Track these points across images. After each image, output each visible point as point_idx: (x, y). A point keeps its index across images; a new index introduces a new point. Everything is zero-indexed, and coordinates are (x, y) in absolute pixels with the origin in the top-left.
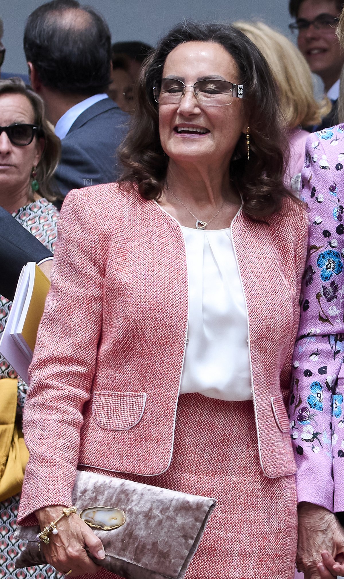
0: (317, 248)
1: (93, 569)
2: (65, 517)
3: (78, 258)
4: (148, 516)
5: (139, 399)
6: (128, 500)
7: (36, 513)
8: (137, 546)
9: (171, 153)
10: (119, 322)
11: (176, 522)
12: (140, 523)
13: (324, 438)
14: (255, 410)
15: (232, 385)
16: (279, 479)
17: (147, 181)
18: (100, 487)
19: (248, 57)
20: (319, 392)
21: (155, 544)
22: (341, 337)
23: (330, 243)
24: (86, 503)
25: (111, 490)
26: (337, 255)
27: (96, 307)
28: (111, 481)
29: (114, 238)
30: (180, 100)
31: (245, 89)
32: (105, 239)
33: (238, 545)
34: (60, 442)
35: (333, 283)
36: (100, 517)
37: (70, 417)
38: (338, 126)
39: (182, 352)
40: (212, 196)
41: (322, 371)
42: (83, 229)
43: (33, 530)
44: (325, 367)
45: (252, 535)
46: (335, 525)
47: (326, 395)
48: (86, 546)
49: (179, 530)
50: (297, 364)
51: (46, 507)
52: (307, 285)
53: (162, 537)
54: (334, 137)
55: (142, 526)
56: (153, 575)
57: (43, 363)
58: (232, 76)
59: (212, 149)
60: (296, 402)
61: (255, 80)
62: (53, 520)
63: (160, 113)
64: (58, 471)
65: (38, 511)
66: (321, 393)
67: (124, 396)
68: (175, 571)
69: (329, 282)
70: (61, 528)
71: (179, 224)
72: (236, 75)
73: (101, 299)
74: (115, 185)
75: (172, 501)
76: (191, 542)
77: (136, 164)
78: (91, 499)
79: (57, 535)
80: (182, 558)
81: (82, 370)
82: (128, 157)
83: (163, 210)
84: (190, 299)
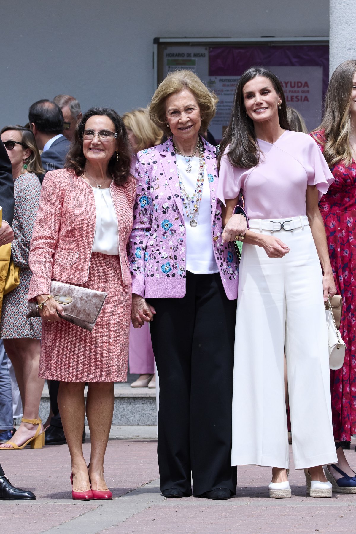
0: (140, 195)
1: (59, 319)
2: (49, 299)
3: (52, 198)
4: (81, 299)
5: (75, 254)
6: (73, 293)
7: (37, 297)
8: (77, 311)
9: (88, 158)
10: (68, 224)
11: (92, 301)
12: (78, 302)
13: (142, 269)
14: (120, 259)
15: (112, 249)
16: (128, 285)
17: (78, 169)
18: (60, 287)
19: (119, 122)
20: (139, 251)
21: (84, 310)
22: (148, 230)
23: (144, 193)
24: (55, 293)
25: (65, 289)
26: (147, 198)
27: (59, 217)
28: (65, 285)
29: (67, 191)
30: (93, 138)
31: (117, 134)
32: (63, 191)
33: (112, 310)
34: (46, 269)
35: (145, 209)
36: (62, 299)
37: (49, 260)
38: (150, 148)
39: (93, 236)
40: (103, 175)
41: (141, 243)
42: (55, 187)
43: (34, 304)
44: (142, 241)
45: (118, 306)
46: (144, 303)
47: (142, 252)
48: (57, 310)
49: (94, 305)
50: (131, 240)
51: (41, 295)
52: (135, 209)
53: (87, 308)
54: (148, 153)
55: (79, 303)
56: (84, 322)
57: (38, 239)
58: (113, 129)
59: (105, 157)
60: (131, 255)
61: (121, 131)
62: (44, 300)
63: (84, 143)
64: (45, 281)
65: (38, 296)
66: (140, 251)
67: (69, 252)
68: (93, 321)
69: (144, 208)
70: (47, 303)
71: (91, 186)
72: (114, 129)
73: (61, 214)
74: (66, 169)
75: (90, 293)
76: (99, 309)
77: (73, 162)
78: (57, 292)
79: (46, 306)
80: (95, 316)
81: (53, 242)
82: (70, 159)
83: (85, 180)
84: (97, 216)
